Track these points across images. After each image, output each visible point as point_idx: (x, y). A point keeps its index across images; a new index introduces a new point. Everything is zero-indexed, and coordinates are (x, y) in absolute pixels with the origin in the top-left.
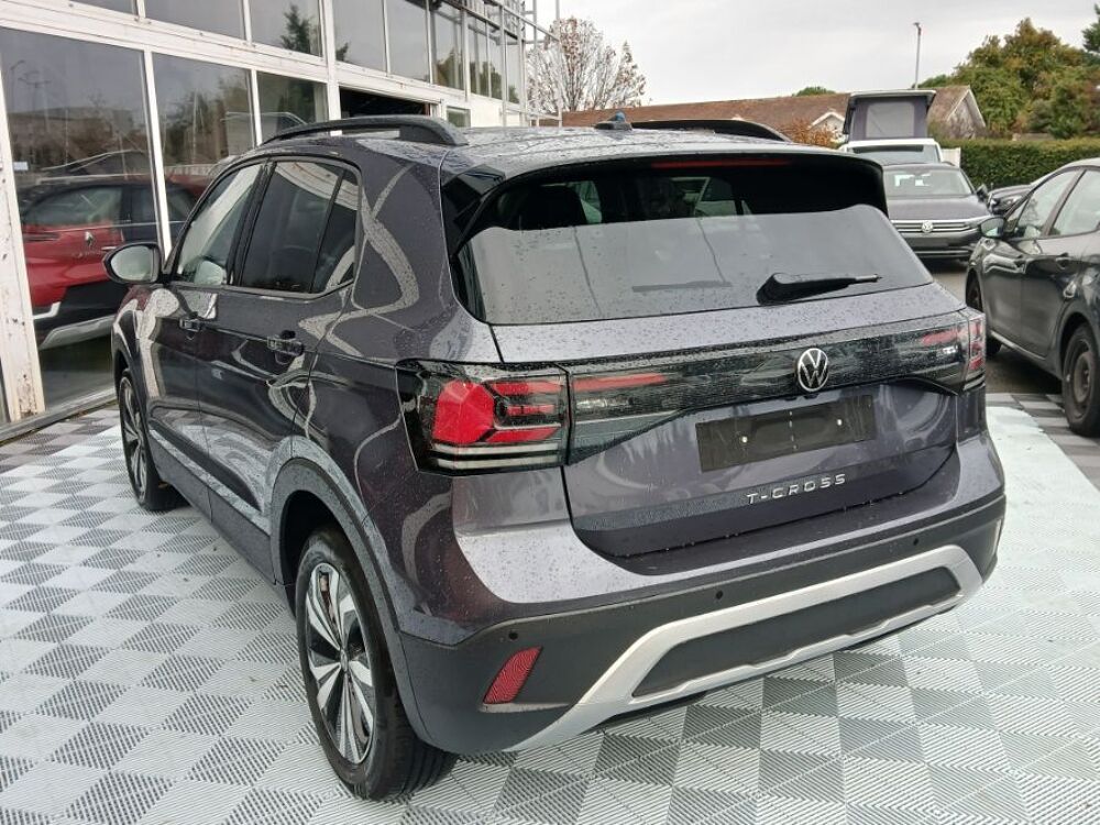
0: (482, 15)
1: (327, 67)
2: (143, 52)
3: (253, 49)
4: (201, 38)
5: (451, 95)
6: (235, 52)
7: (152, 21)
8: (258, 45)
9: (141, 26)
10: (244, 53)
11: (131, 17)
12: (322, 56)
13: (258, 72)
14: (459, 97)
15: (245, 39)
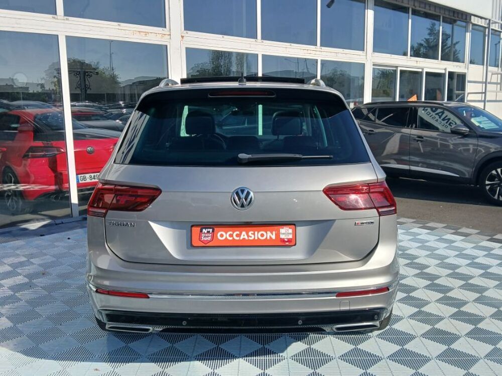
1: (366, 55)
2: (257, 55)
3: (320, 50)
4: (290, 47)
5: (454, 66)
6: (309, 52)
7: (264, 41)
8: (323, 48)
9: (258, 43)
10: (314, 52)
11: (254, 40)
12: (364, 50)
13: (322, 60)
14: (460, 67)
15: (316, 45)
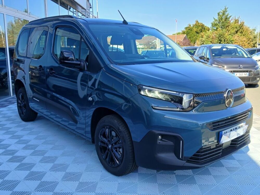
0: (80, 12)
2: (4, 14)
3: (29, 16)
6: (25, 16)
9: (3, 7)
11: (1, 5)
15: (28, 13)
